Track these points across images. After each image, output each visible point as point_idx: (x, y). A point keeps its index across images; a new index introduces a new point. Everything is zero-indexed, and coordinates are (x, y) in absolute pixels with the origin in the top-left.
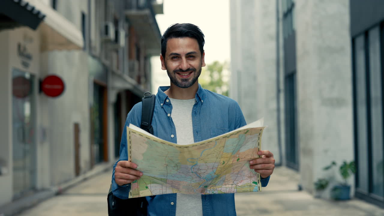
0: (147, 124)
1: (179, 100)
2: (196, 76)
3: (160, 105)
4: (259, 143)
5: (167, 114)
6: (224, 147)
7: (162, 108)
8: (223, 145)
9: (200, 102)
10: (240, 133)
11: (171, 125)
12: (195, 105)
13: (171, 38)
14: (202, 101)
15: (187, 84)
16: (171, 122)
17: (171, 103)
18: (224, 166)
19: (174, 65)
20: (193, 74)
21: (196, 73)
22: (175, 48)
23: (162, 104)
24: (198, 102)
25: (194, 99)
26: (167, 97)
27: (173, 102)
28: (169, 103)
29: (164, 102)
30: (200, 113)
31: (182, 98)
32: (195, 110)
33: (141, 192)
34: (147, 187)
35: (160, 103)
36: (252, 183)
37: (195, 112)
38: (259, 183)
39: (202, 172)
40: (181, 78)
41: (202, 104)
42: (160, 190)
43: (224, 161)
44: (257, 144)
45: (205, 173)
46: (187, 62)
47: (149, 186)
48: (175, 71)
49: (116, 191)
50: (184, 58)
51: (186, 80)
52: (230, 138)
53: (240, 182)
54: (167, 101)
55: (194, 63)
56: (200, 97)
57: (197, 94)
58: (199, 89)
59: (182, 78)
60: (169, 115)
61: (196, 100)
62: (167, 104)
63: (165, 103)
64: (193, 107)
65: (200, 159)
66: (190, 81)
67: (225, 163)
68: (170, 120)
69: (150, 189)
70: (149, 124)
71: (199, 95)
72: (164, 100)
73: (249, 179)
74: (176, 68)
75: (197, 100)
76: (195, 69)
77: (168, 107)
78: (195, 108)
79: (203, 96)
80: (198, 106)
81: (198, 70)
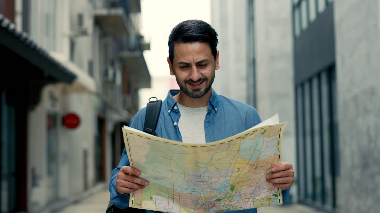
0: (151, 131)
1: (189, 108)
2: (208, 85)
3: (168, 111)
4: (279, 148)
5: (173, 123)
6: (239, 150)
7: (170, 115)
8: (238, 149)
9: (213, 111)
10: (256, 133)
11: (177, 136)
12: (207, 114)
13: (179, 43)
14: (216, 109)
15: (199, 94)
16: (178, 131)
17: (179, 111)
18: (239, 175)
19: (184, 75)
20: (204, 83)
21: (208, 82)
22: (183, 55)
23: (169, 111)
24: (211, 111)
25: (206, 107)
26: (176, 103)
27: (182, 109)
28: (177, 111)
29: (171, 108)
30: (213, 123)
31: (192, 106)
32: (208, 120)
33: (144, 202)
34: (151, 198)
35: (167, 109)
36: (271, 196)
37: (208, 122)
38: (279, 196)
39: (213, 181)
40: (192, 88)
41: (216, 113)
42: (166, 206)
43: (238, 168)
44: (277, 149)
45: (216, 182)
46: (198, 71)
47: (154, 197)
48: (186, 82)
49: (115, 199)
50: (194, 68)
51: (198, 90)
52: (245, 139)
53: (259, 196)
54: (175, 108)
55: (206, 72)
56: (213, 105)
57: (210, 102)
58: (213, 95)
59: (194, 88)
60: (175, 124)
61: (208, 108)
62: (175, 112)
63: (173, 110)
64: (206, 117)
65: (211, 164)
66: (203, 90)
67: (240, 171)
68: (176, 128)
69: (155, 202)
70: (153, 131)
71: (212, 103)
72: (172, 107)
73: (269, 192)
74: (187, 78)
75: (210, 109)
76: (207, 78)
77: (176, 114)
78: (208, 117)
79: (217, 103)
80: (211, 115)
81: (210, 79)
